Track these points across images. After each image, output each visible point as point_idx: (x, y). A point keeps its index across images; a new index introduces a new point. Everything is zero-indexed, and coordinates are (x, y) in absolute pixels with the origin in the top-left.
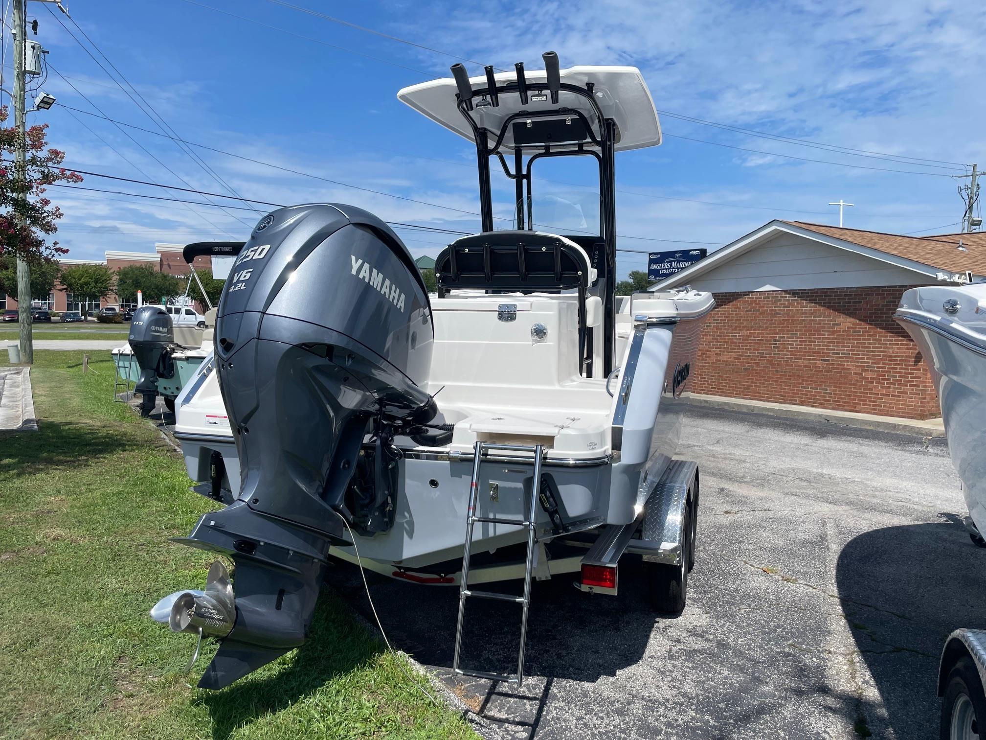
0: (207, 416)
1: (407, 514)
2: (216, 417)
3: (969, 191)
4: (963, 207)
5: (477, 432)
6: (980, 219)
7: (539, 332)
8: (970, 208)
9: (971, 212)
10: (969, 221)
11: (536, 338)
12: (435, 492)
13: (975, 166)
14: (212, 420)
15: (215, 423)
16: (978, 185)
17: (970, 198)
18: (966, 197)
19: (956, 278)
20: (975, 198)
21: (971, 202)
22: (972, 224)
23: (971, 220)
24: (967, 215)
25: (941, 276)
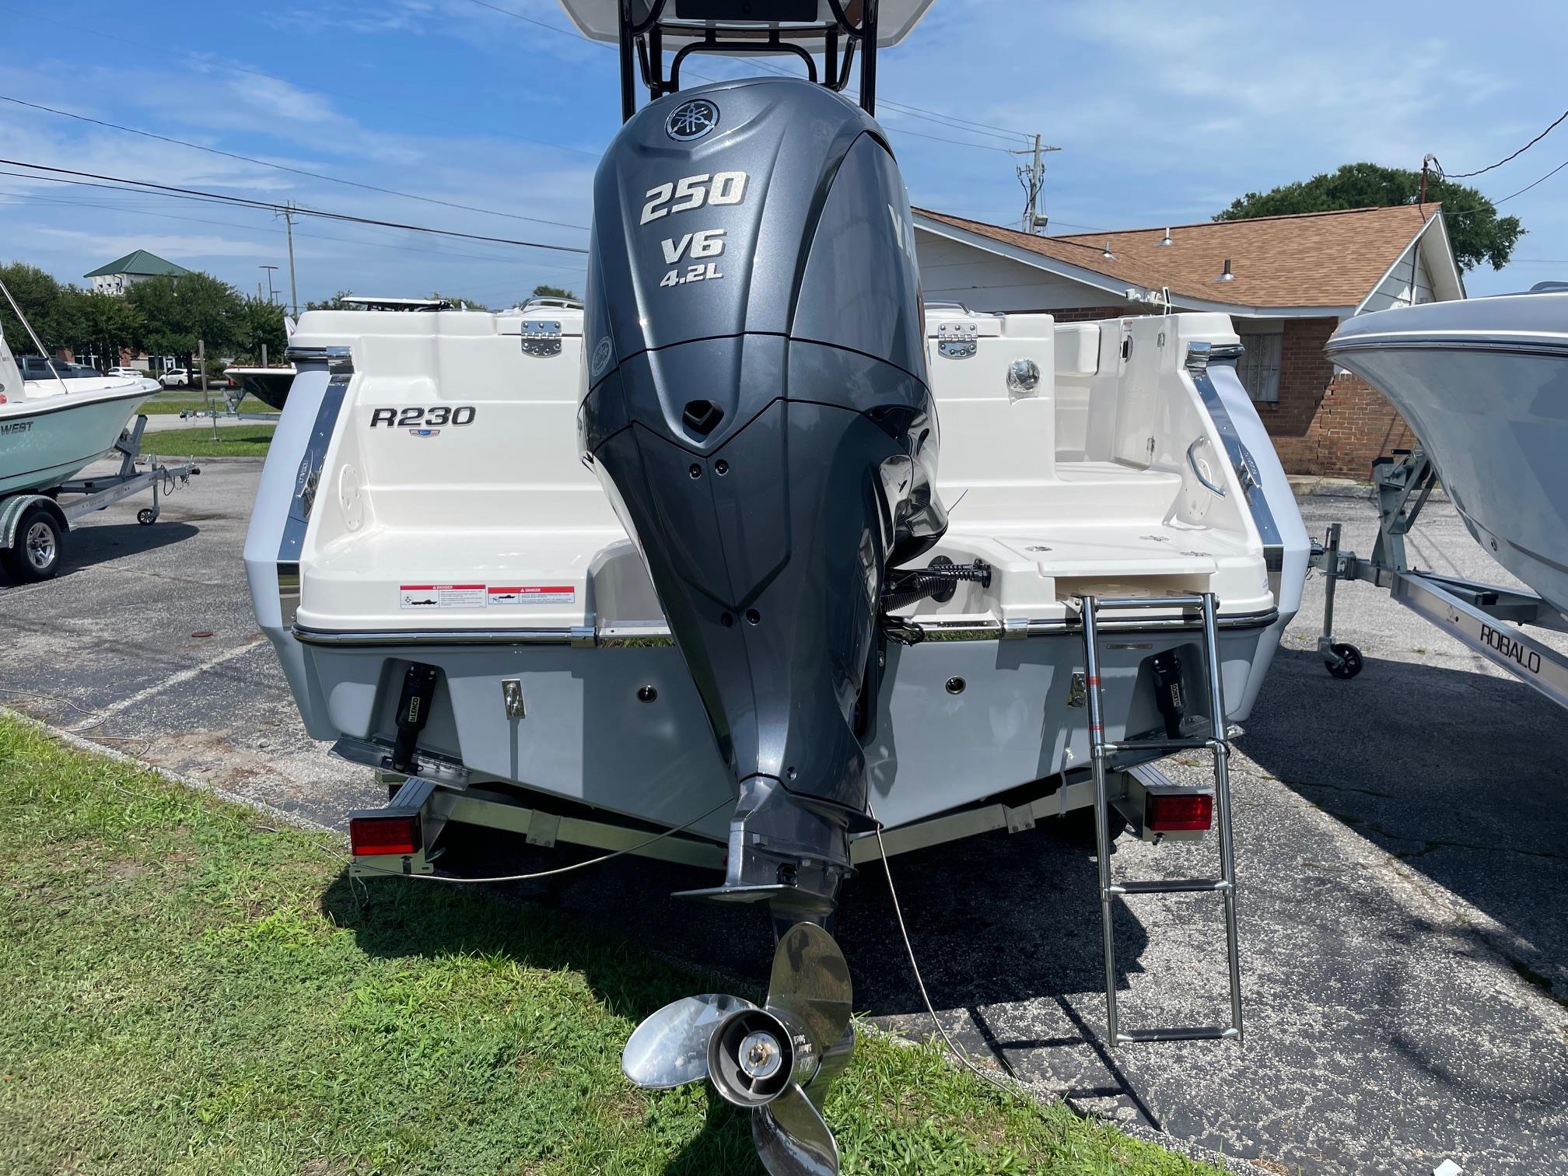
0: (403, 588)
1: (884, 751)
2: (430, 588)
3: (1031, 175)
4: (1023, 198)
5: (1056, 578)
6: (1045, 217)
7: (1026, 378)
8: (1033, 200)
9: (1034, 205)
10: (1031, 220)
11: (1020, 388)
12: (958, 700)
13: (1039, 136)
14: (422, 595)
15: (428, 602)
16: (1043, 166)
17: (1033, 186)
18: (1027, 184)
19: (1153, 298)
20: (1038, 185)
21: (1034, 193)
22: (1036, 224)
23: (1034, 219)
24: (1029, 210)
25: (1133, 294)
